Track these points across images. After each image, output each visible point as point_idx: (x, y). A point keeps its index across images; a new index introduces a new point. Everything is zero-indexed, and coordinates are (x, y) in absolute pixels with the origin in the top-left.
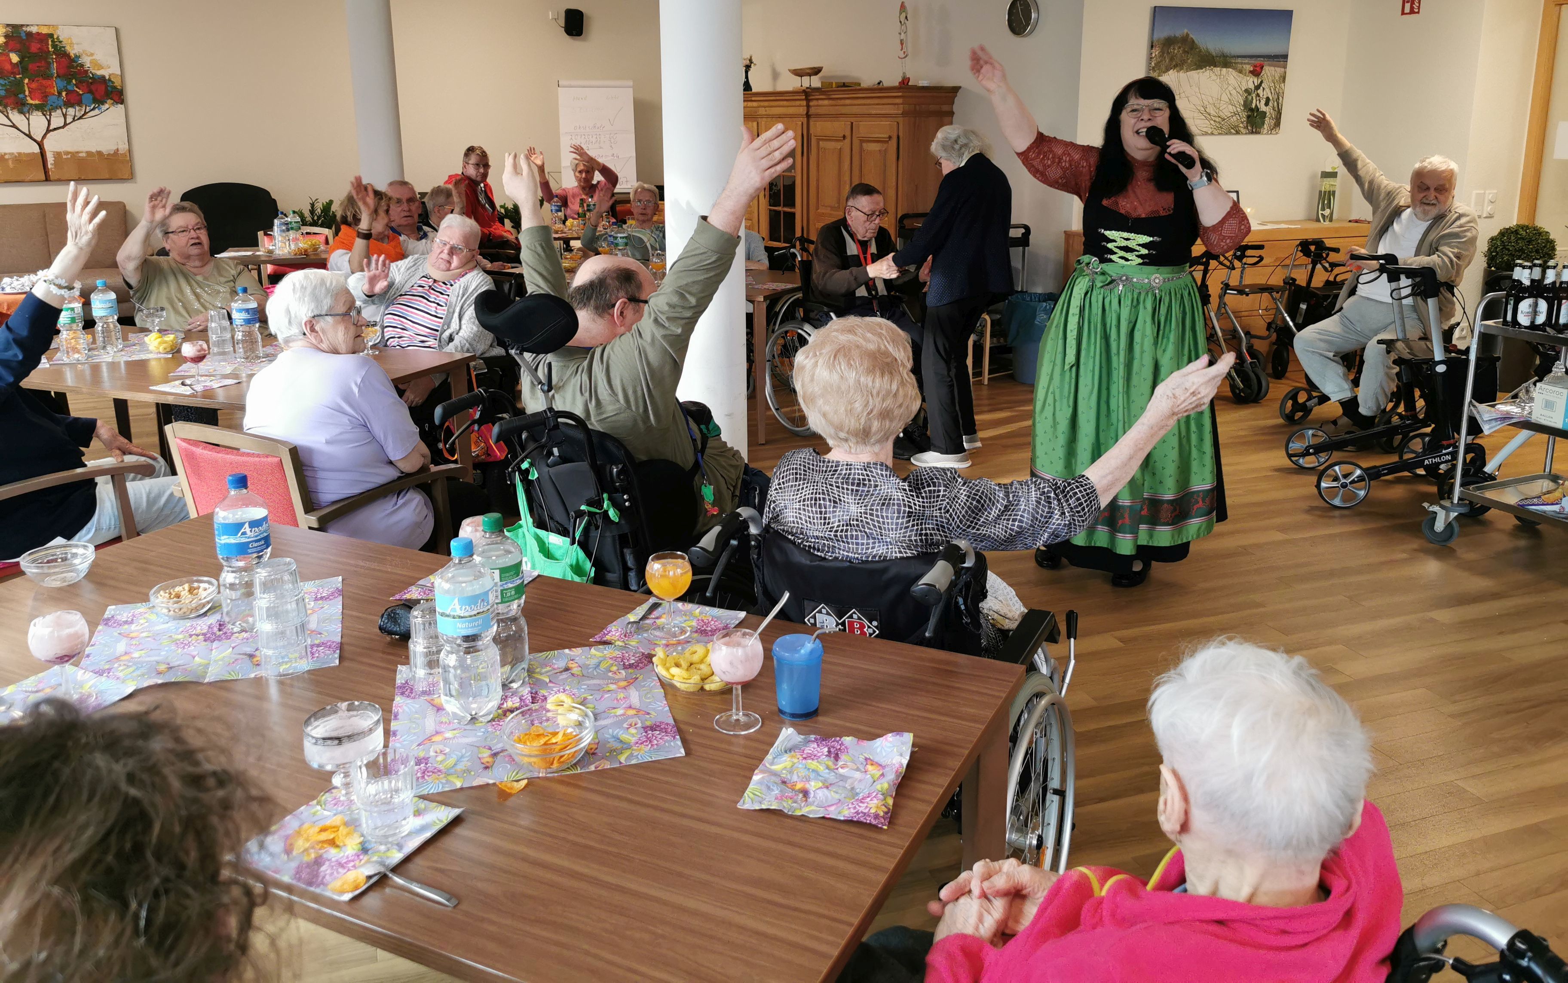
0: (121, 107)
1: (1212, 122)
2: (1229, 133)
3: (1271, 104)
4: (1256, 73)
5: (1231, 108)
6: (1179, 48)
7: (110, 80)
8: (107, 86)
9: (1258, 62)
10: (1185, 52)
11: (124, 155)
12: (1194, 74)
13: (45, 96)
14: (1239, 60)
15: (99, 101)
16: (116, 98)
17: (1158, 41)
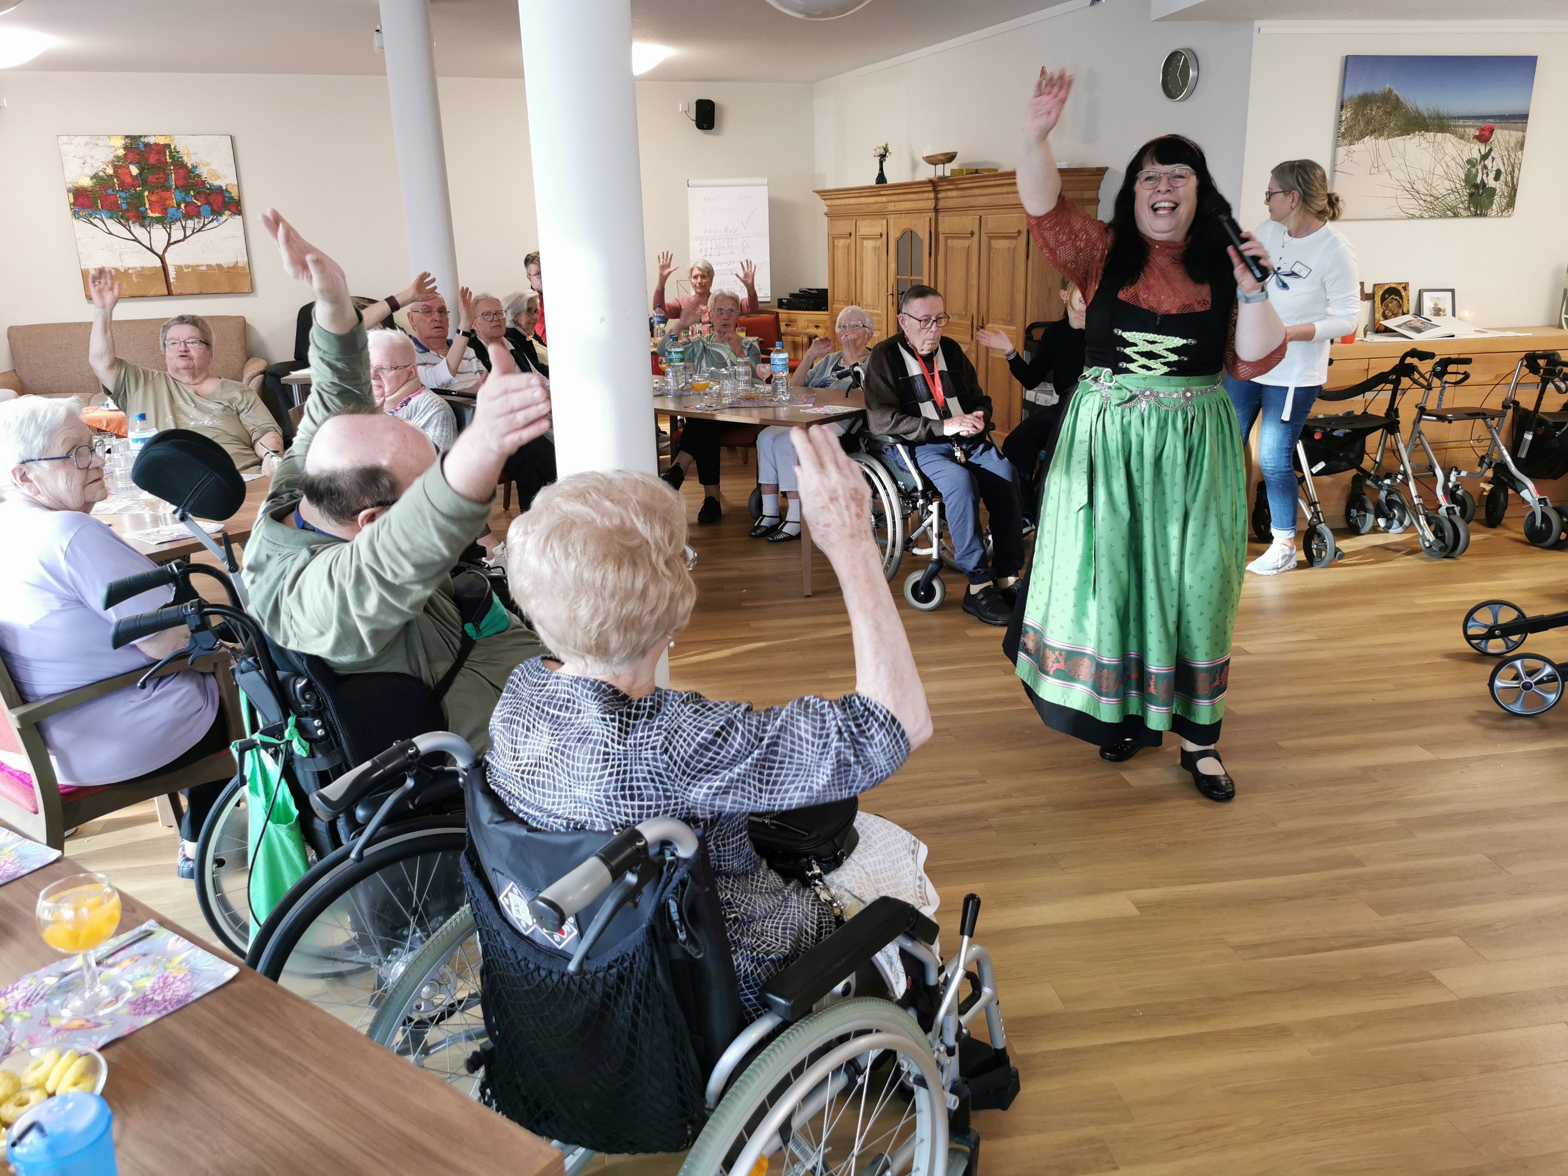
0: (238, 218)
1: (1422, 202)
2: (1444, 216)
3: (1502, 178)
4: (1484, 137)
5: (1448, 185)
6: (1379, 107)
7: (227, 190)
8: (224, 197)
9: (1489, 123)
10: (1385, 112)
11: (243, 268)
12: (1398, 142)
13: (164, 210)
14: (1461, 122)
15: (217, 213)
16: (234, 209)
17: (1350, 99)
